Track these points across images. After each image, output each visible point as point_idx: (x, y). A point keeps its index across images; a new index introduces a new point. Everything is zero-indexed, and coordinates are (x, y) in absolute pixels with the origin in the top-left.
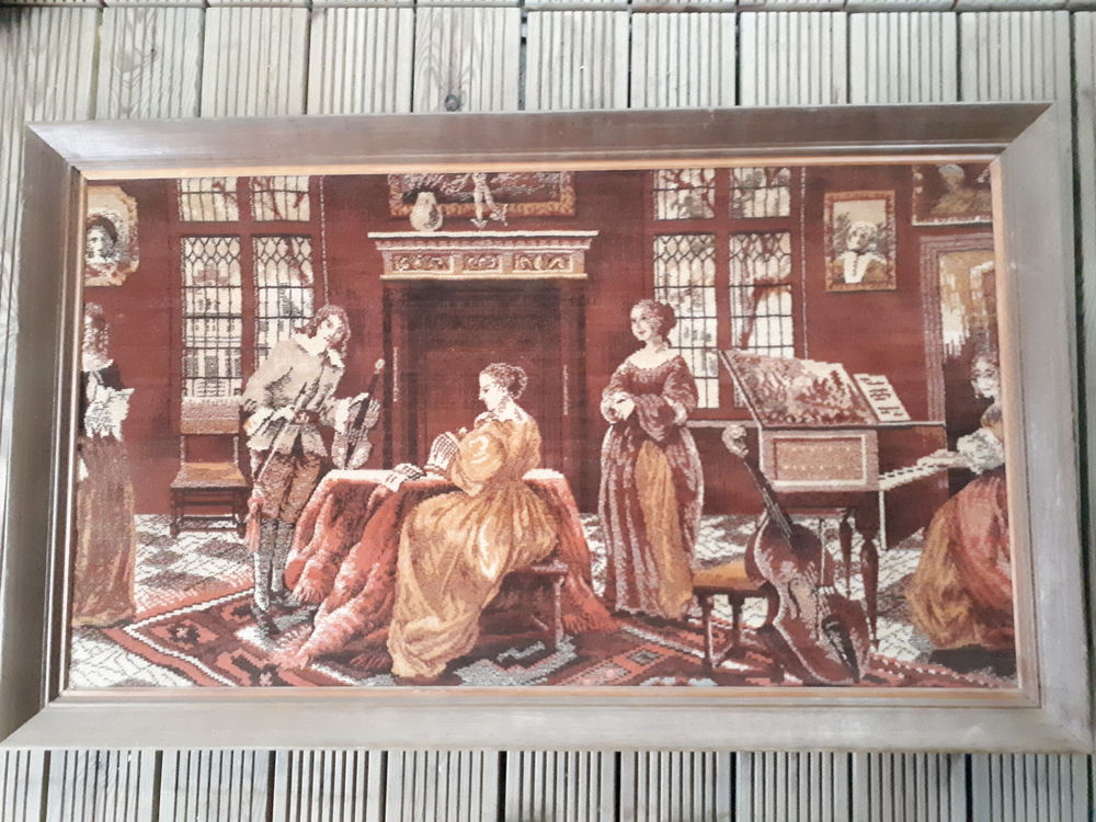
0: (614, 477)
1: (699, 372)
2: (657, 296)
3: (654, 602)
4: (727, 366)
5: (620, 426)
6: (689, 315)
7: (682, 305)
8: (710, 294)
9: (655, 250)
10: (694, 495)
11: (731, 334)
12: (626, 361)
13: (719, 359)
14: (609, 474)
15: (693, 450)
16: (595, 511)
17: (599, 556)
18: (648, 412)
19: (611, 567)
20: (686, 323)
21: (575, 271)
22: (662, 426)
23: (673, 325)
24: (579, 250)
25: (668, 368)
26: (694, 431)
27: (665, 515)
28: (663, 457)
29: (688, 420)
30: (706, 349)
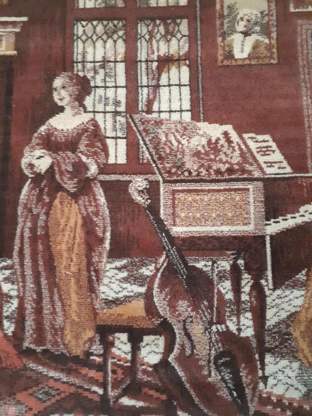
0: (29, 224)
1: (109, 133)
2: (75, 69)
3: (59, 340)
4: (134, 128)
5: (38, 178)
6: (103, 84)
7: (97, 76)
8: (121, 68)
9: (75, 32)
10: (101, 241)
11: (137, 100)
12: (47, 123)
13: (128, 122)
14: (25, 222)
15: (102, 200)
16: (10, 257)
17: (11, 297)
18: (63, 167)
19: (21, 308)
20: (100, 92)
21: (7, 50)
22: (76, 180)
23: (89, 94)
24: (10, 32)
25: (83, 129)
26: (104, 184)
27: (74, 259)
28: (75, 206)
29: (99, 174)
30: (116, 113)
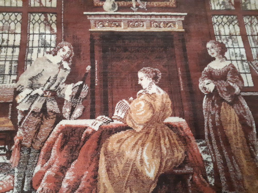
0: (210, 120)
1: (241, 71)
2: (217, 39)
3: (242, 187)
4: (254, 68)
5: (210, 95)
6: (232, 47)
7: (228, 43)
8: (240, 38)
9: (213, 21)
10: (251, 128)
11: (252, 55)
12: (208, 66)
13: (250, 66)
14: (208, 119)
15: (246, 106)
16: (204, 139)
17: (209, 162)
18: (222, 89)
19: (216, 168)
20: (232, 50)
21: (179, 29)
22: (230, 95)
23: (226, 51)
24: (180, 20)
25: (227, 69)
26: (245, 97)
27: (239, 139)
28: (232, 110)
29: (241, 92)
30: (242, 61)
